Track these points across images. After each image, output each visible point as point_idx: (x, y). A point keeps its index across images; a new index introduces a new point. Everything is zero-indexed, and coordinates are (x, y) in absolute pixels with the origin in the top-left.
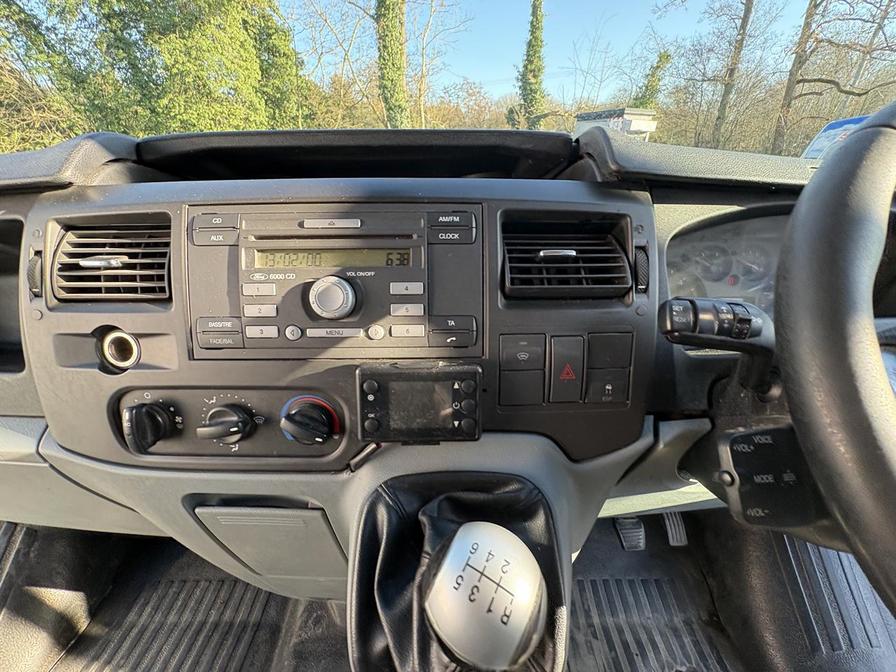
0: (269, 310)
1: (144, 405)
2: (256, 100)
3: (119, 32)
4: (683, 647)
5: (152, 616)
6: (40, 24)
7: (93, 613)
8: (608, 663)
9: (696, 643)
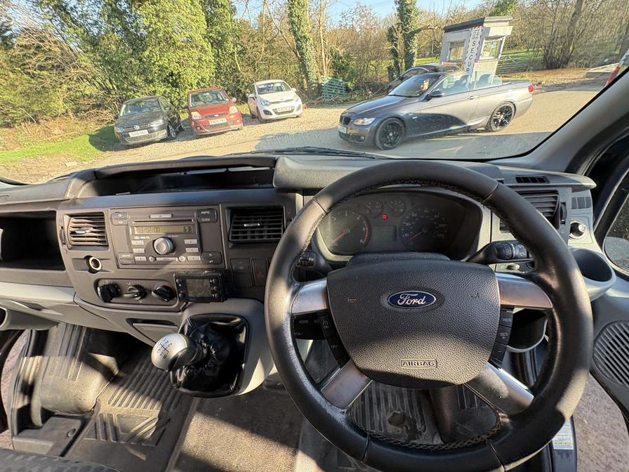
0: (142, 251)
1: (105, 285)
2: (205, 44)
3: (114, 5)
4: (402, 402)
5: (144, 370)
6: (66, 6)
7: (120, 367)
8: (359, 406)
9: (410, 402)
